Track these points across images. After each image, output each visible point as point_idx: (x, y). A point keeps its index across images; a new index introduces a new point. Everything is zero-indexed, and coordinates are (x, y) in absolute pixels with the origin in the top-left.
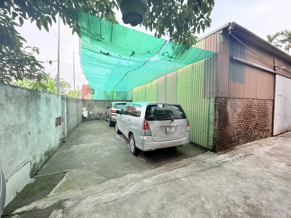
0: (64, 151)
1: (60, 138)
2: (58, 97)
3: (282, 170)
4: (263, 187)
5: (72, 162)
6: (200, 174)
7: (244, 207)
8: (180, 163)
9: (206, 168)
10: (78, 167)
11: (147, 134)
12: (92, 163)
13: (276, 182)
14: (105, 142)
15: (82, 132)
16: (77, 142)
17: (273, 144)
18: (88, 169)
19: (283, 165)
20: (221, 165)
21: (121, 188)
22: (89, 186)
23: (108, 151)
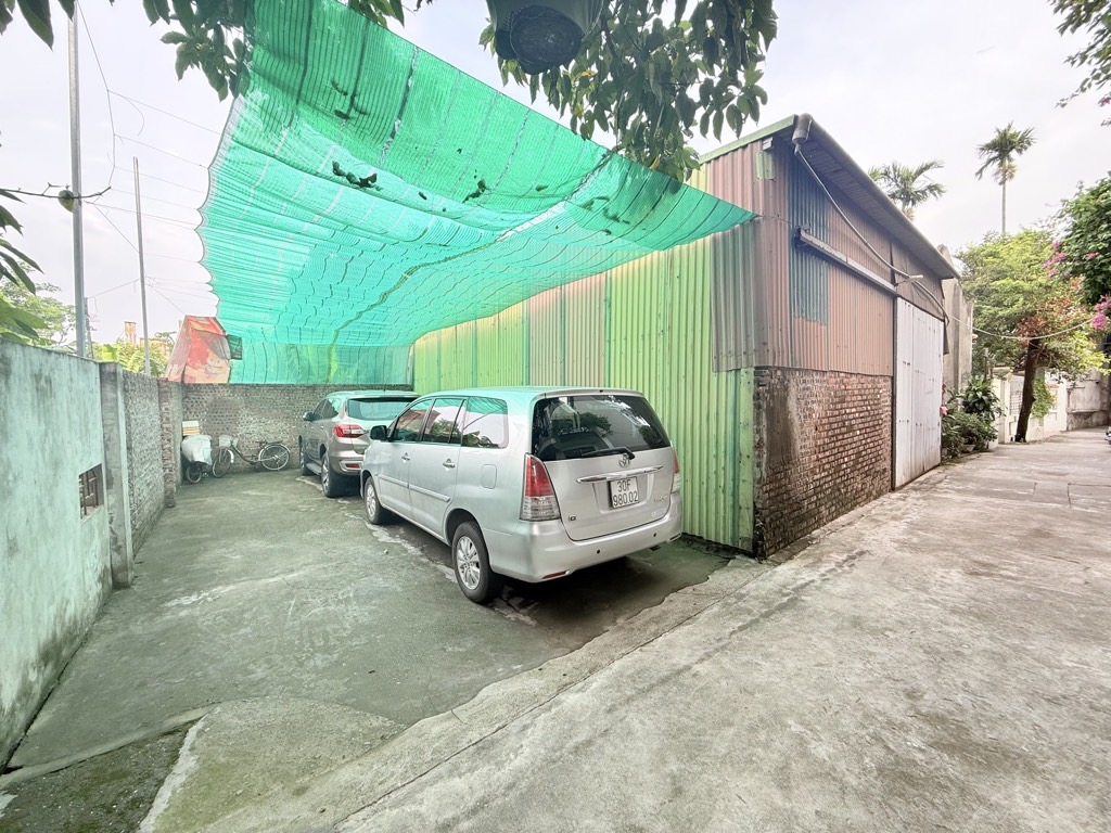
0: (137, 629)
1: (100, 567)
2: (86, 371)
3: (960, 591)
4: (938, 652)
5: (198, 674)
6: (746, 640)
7: (920, 728)
8: (664, 612)
9: (757, 617)
10: (239, 693)
11: (543, 513)
12: (301, 664)
13: (963, 631)
14: (334, 564)
15: (202, 533)
16: (191, 580)
17: (904, 514)
18: (296, 694)
19: (956, 576)
20: (796, 599)
21: (483, 748)
22: (331, 772)
23: (362, 600)
